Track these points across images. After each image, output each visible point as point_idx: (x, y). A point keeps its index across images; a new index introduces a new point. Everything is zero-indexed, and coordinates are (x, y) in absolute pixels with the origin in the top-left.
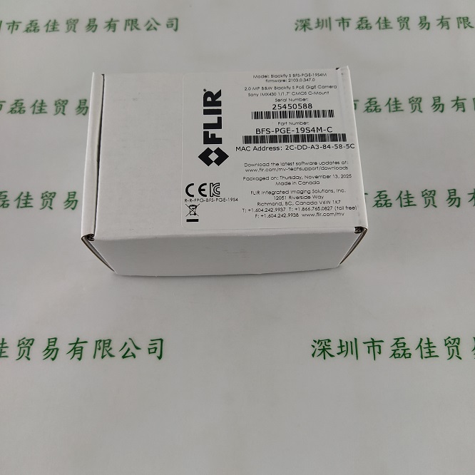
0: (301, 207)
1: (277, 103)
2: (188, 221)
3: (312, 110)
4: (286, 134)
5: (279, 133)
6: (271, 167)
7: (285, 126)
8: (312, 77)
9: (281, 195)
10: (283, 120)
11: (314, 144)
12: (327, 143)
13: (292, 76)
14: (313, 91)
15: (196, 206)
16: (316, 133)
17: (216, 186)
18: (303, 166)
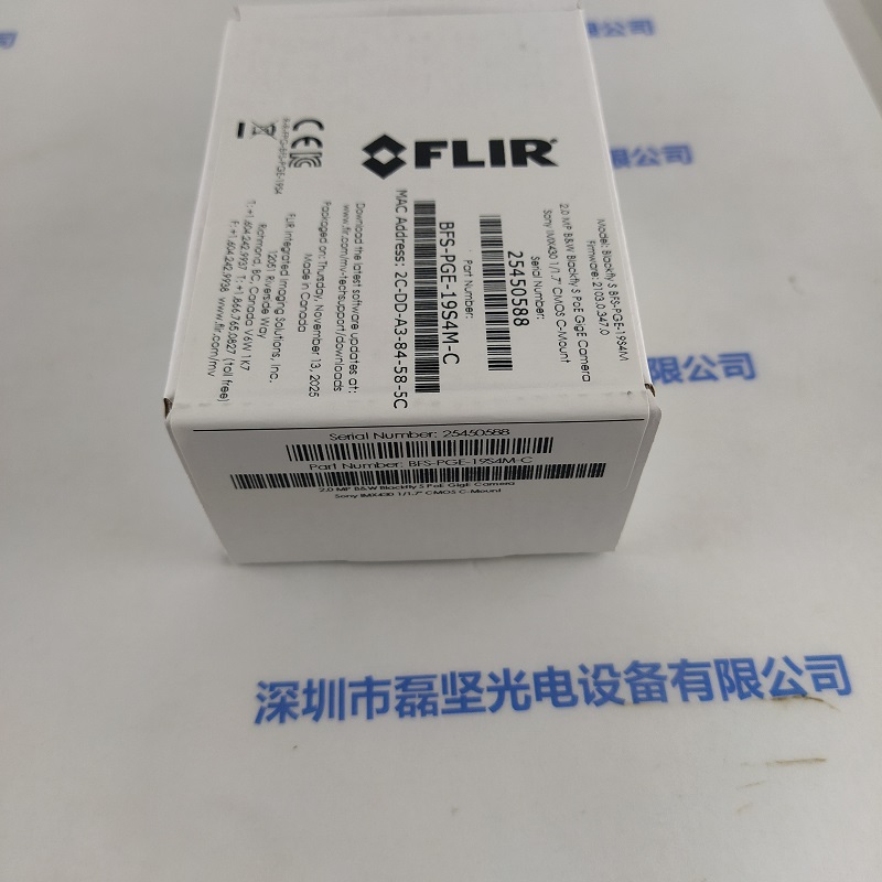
0: (244, 297)
1: (527, 259)
2: (241, 126)
3: (511, 326)
4: (439, 274)
5: (440, 261)
6: (352, 247)
7: (460, 273)
8: (612, 328)
9: (279, 262)
10: (478, 270)
11: (411, 326)
12: (411, 351)
13: (613, 289)
14: (569, 329)
15: (272, 134)
16: (441, 330)
17: (316, 160)
18: (349, 303)
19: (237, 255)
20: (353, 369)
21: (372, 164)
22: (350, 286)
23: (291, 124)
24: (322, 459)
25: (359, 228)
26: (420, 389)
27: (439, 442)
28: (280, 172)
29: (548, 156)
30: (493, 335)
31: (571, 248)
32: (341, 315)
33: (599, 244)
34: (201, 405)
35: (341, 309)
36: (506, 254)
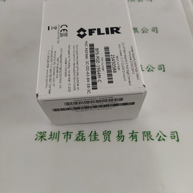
0: (52, 69)
2: (49, 27)
3: (112, 73)
6: (76, 56)
7: (100, 61)
8: (135, 72)
10: (104, 60)
12: (90, 80)
13: (135, 63)
16: (97, 75)
17: (66, 35)
18: (76, 69)
19: (50, 59)
20: (78, 85)
21: (79, 35)
22: (76, 65)
23: (60, 26)
24: (72, 105)
25: (77, 51)
26: (93, 89)
27: (98, 100)
28: (58, 38)
29: (119, 31)
30: (109, 75)
31: (125, 53)
32: (74, 72)
33: (131, 52)
34: (45, 95)
35: (74, 71)
36: (110, 56)
